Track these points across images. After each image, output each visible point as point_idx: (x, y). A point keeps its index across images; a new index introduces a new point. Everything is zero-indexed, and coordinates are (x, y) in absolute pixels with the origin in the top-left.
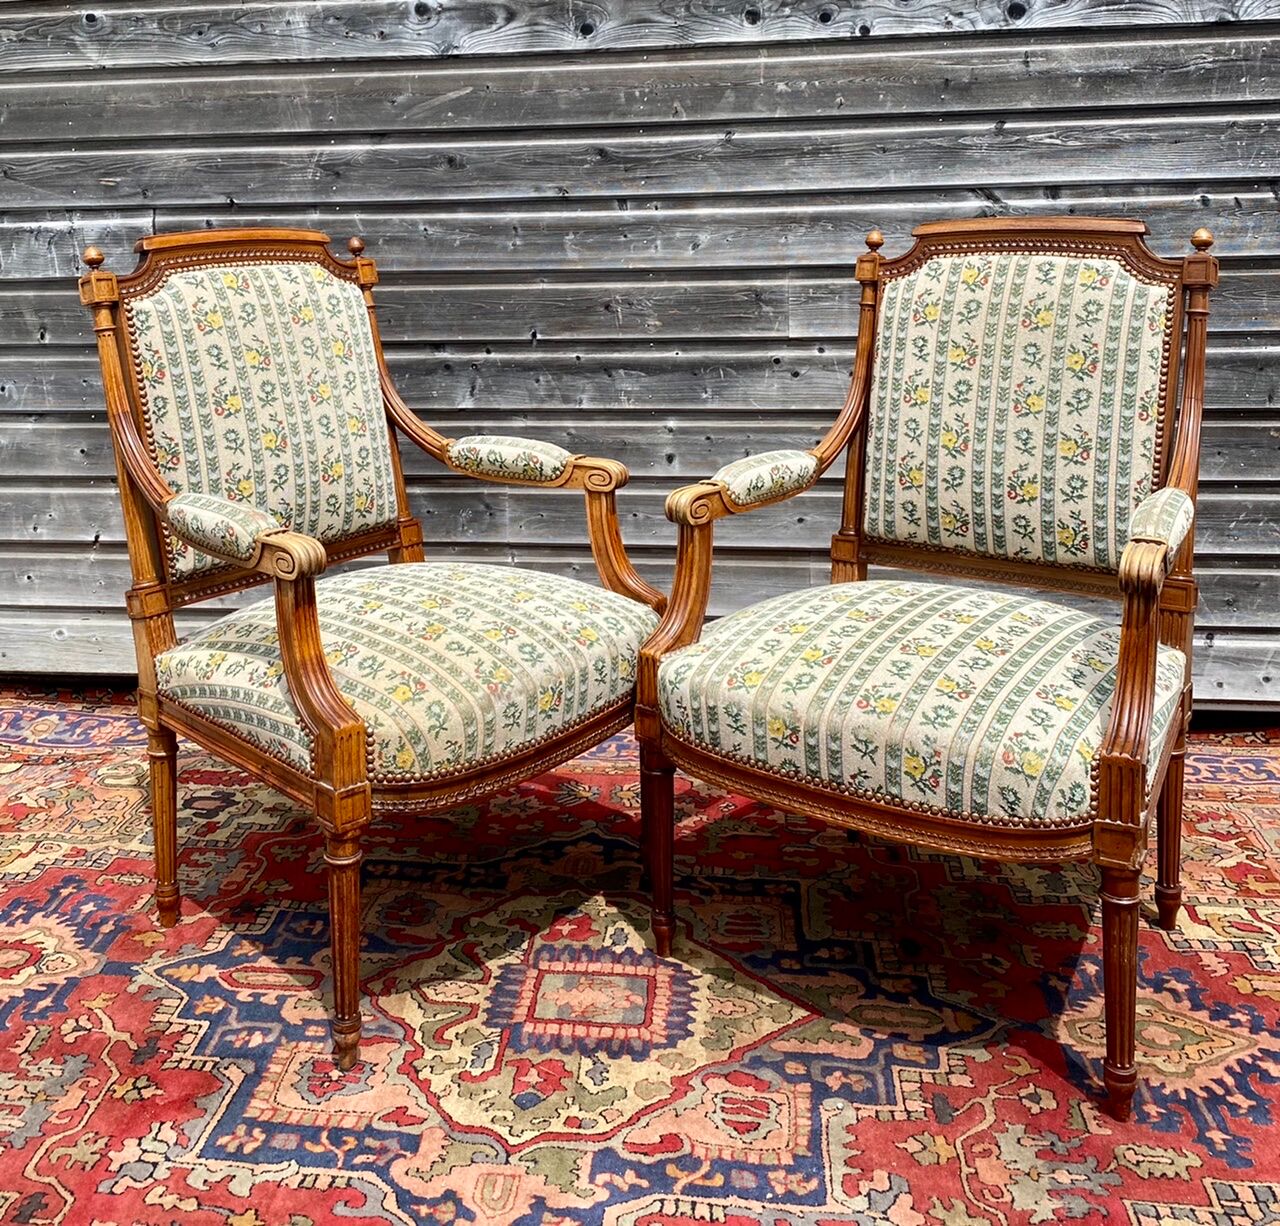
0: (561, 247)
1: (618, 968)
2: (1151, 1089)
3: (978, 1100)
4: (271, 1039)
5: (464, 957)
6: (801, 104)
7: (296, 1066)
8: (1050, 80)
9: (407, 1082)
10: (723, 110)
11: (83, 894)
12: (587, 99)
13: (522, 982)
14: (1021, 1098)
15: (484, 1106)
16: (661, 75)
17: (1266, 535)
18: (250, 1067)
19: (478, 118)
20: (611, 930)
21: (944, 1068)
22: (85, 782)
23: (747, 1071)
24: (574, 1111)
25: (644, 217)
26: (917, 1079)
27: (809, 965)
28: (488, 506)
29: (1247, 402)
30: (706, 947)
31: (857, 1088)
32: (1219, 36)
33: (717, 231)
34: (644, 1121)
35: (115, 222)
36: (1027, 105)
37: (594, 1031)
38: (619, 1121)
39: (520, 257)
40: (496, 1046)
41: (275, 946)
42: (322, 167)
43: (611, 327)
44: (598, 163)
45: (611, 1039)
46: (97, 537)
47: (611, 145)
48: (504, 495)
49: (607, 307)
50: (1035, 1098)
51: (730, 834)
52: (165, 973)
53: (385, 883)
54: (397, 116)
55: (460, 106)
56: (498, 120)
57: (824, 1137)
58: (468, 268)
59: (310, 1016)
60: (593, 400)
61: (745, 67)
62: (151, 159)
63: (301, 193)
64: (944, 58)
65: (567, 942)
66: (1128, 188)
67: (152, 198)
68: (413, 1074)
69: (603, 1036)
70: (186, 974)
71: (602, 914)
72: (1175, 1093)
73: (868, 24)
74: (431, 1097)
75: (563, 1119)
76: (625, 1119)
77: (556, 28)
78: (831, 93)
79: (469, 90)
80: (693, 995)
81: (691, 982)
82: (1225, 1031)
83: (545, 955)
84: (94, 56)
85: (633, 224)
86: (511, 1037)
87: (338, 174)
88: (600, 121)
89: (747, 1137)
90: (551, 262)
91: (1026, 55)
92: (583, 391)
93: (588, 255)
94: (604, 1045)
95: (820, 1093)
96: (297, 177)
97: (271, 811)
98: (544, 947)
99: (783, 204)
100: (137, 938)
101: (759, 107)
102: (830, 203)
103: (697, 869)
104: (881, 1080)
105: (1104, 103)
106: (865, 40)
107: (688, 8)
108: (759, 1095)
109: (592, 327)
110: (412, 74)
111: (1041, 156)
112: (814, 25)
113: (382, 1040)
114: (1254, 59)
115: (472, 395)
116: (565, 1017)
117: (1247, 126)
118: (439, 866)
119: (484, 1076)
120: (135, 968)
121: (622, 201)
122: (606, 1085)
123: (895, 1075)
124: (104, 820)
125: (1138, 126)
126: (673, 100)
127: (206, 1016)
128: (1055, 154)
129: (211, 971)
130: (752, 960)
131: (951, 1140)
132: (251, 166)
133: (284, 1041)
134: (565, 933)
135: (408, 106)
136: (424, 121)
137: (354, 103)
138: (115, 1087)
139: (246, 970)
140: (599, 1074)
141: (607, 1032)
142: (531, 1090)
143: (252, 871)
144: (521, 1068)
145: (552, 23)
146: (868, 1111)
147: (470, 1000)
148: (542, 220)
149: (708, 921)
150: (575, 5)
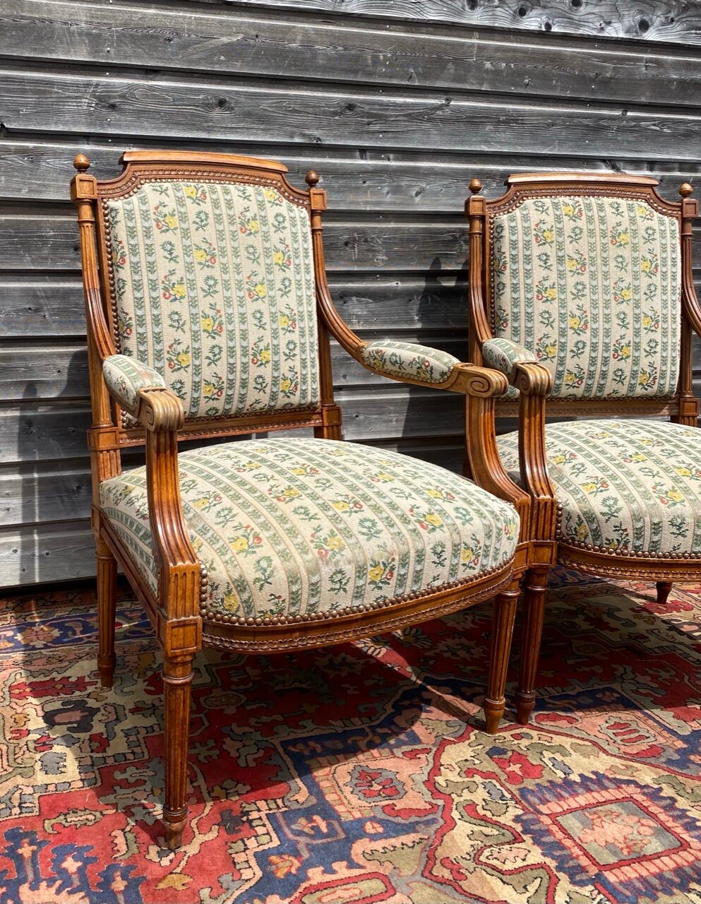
6: (500, 81)
10: (445, 79)
12: (341, 57)
16: (401, 43)
25: (379, 166)
33: (434, 182)
43: (349, 261)
44: (347, 116)
47: (357, 101)
49: (346, 243)
55: (231, 51)
61: (463, 44)
64: (596, 56)
73: (550, 22)
78: (521, 74)
79: (240, 37)
85: (371, 172)
88: (351, 78)
93: (333, 197)
101: (471, 80)
106: (547, 35)
109: (333, 261)
112: (514, 16)
121: (363, 151)
126: (408, 66)
148: (299, 164)
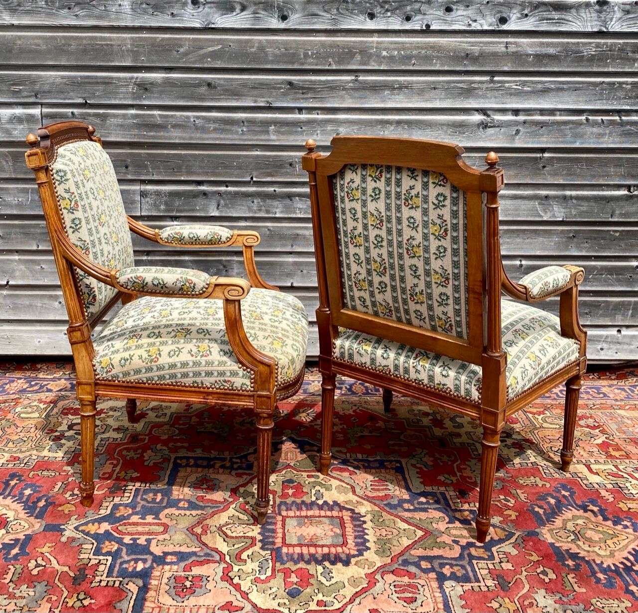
0: (267, 132)
1: (323, 513)
2: (597, 565)
3: (518, 576)
4: (147, 565)
5: (242, 511)
6: (394, 63)
7: (165, 580)
8: (518, 56)
9: (228, 586)
10: (354, 64)
11: (23, 484)
12: (284, 55)
13: (275, 524)
14: (538, 574)
15: (272, 597)
16: (323, 44)
17: (606, 281)
18: (140, 583)
19: (225, 62)
20: (313, 492)
21: (497, 560)
22: (10, 416)
23: (402, 568)
24: (320, 597)
25: (312, 119)
26: (486, 567)
27: (417, 506)
28: (225, 266)
29: (601, 218)
30: (364, 499)
31: (459, 574)
32: (599, 38)
33: (349, 127)
34: (357, 601)
35: (19, 111)
36: (506, 69)
37: (319, 550)
38: (345, 601)
39: (245, 137)
40: (270, 561)
41: (138, 509)
42: (138, 85)
43: (293, 175)
44: (289, 89)
45: (329, 554)
46: (8, 282)
47: (295, 80)
48: (233, 261)
49: (291, 165)
50: (545, 573)
51: (360, 434)
52: (80, 529)
53: (189, 469)
54: (180, 59)
55: (214, 55)
56: (236, 64)
57: (450, 603)
58: (217, 142)
59: (166, 550)
60: (282, 212)
61: (366, 42)
62: (40, 77)
63: (125, 98)
64: (467, 43)
65: (293, 499)
66: (552, 112)
67: (40, 99)
68: (229, 580)
69: (324, 552)
70: (92, 528)
71: (307, 482)
72: (609, 566)
73: (429, 23)
74: (243, 594)
75: (315, 602)
76: (348, 600)
77: (268, 16)
78: (409, 58)
79: (220, 47)
80: (364, 526)
81: (362, 519)
82: (622, 531)
83: (283, 507)
84: (7, 18)
85: (306, 122)
86: (277, 555)
87: (146, 89)
88: (290, 67)
89: (413, 606)
90: (262, 140)
91: (507, 43)
92: (277, 208)
93: (281, 137)
94: (326, 557)
95: (441, 578)
96: (123, 90)
97: (117, 430)
98: (281, 503)
99: (383, 114)
100: (60, 509)
101: (373, 64)
102: (406, 115)
103: (348, 455)
104: (469, 569)
105: (543, 69)
106: (427, 31)
107: (338, 9)
108: (412, 581)
109: (282, 175)
110: (188, 36)
111: (511, 94)
112: (402, 22)
113: (208, 562)
114: (614, 51)
115: (218, 208)
116: (303, 543)
117: (609, 84)
118: (215, 459)
119: (268, 579)
120: (62, 527)
121: (300, 110)
122: (333, 581)
123: (475, 566)
124: (25, 439)
125: (558, 82)
126: (328, 57)
127: (109, 553)
128: (518, 94)
129: (105, 526)
130: (388, 505)
131: (512, 600)
132: (97, 83)
133: (155, 565)
134: (290, 494)
135: (186, 54)
136: (194, 62)
137: (156, 51)
138: (67, 600)
139: (125, 524)
140: (328, 574)
141: (326, 550)
142: (295, 586)
143: (115, 466)
144: (287, 573)
145: (266, 13)
146: (467, 586)
147: (250, 534)
148: (258, 118)
149: (361, 484)
150: (278, 4)
